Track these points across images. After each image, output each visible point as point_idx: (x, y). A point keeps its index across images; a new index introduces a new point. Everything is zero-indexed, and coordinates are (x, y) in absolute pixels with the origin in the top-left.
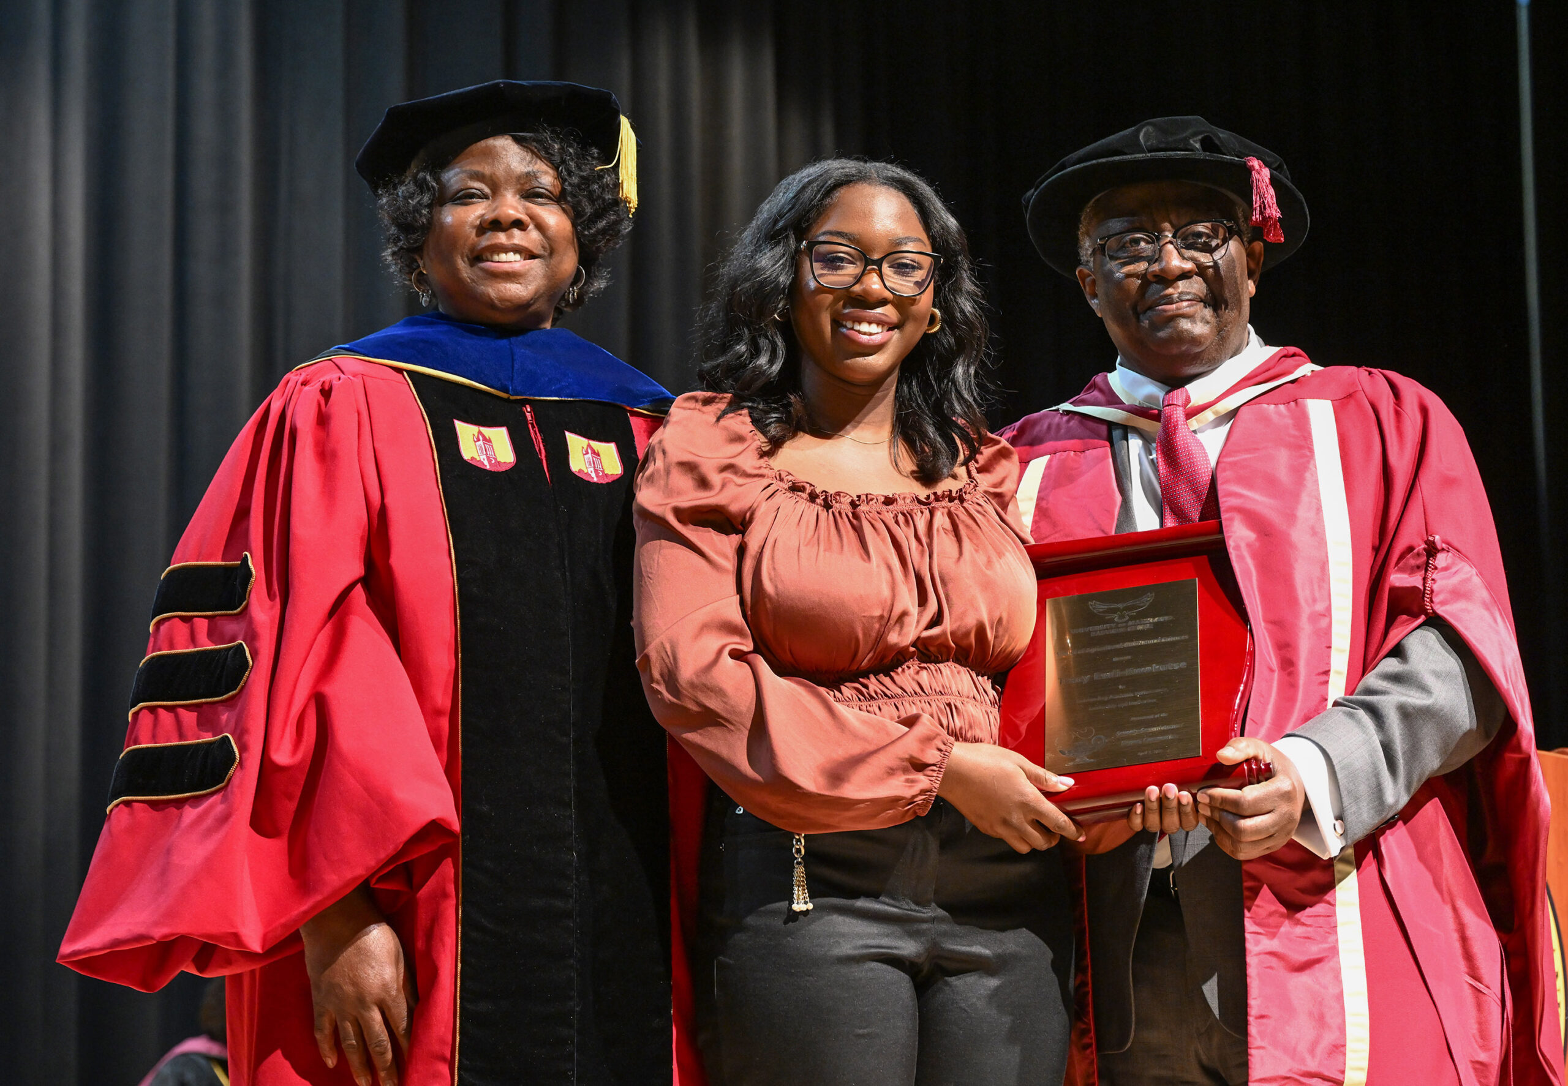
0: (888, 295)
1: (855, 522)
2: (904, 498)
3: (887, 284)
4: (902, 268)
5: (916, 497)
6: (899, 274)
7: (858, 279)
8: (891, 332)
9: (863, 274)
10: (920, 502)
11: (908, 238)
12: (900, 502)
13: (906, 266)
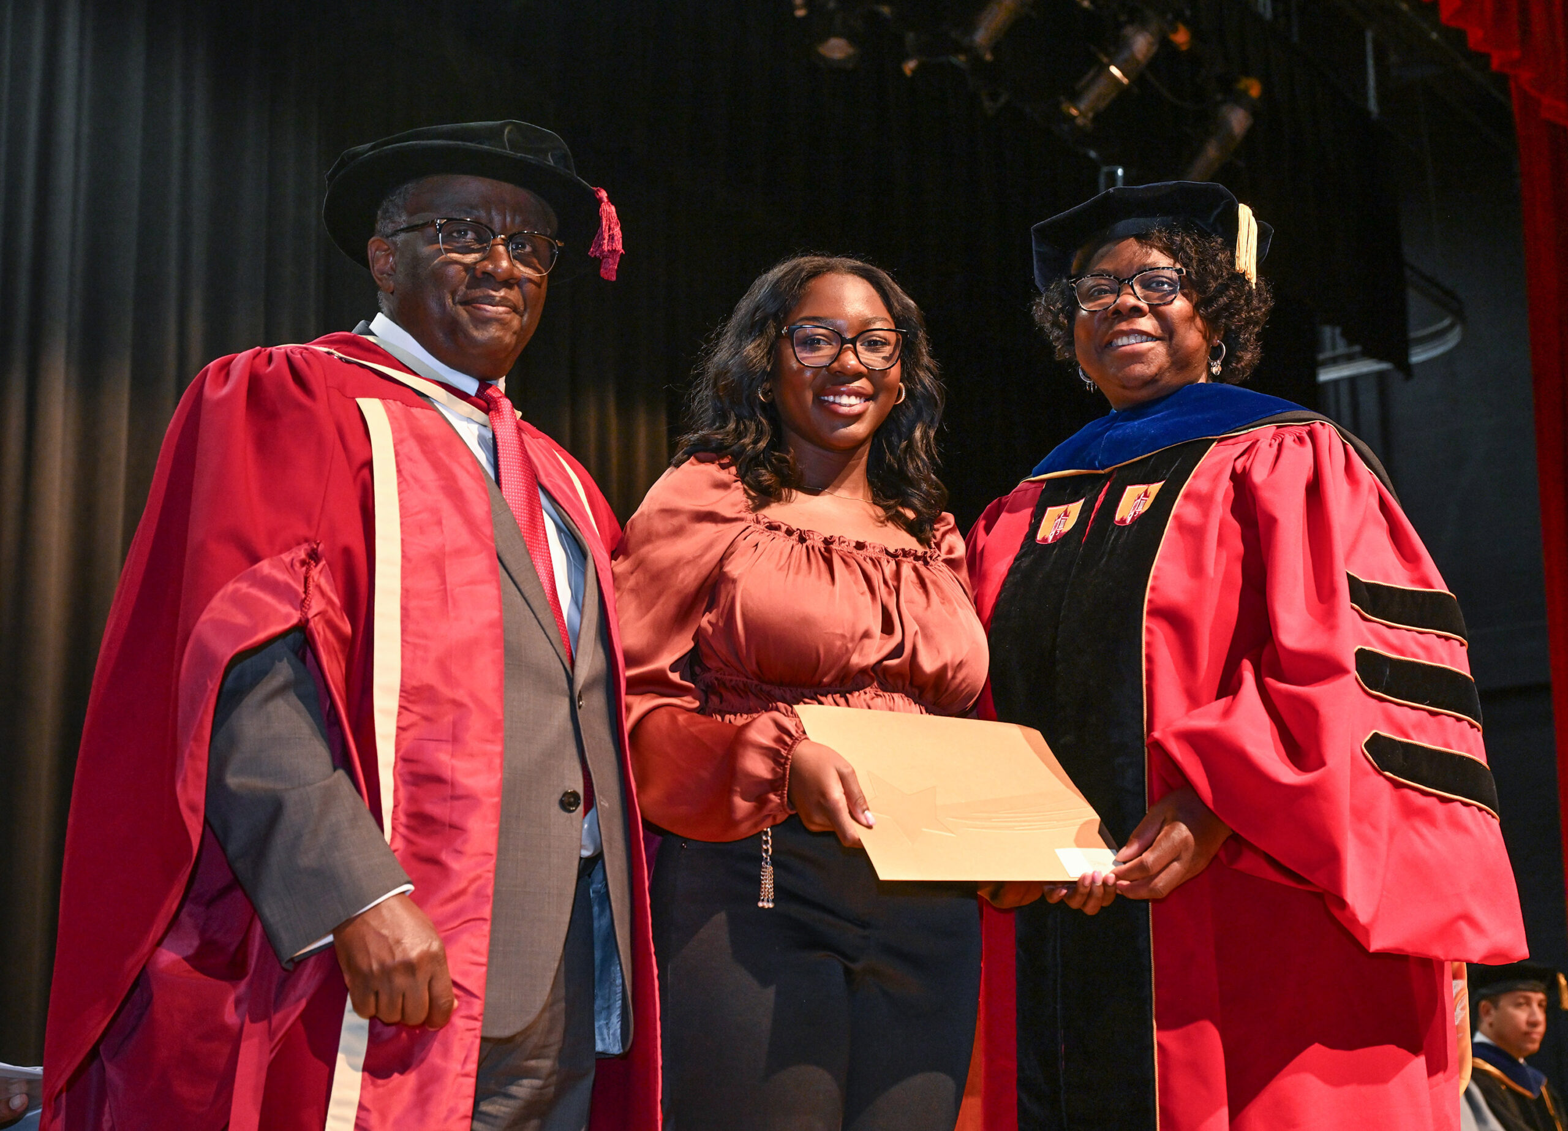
0: (863, 369)
1: (826, 554)
2: (874, 547)
3: (862, 360)
4: (873, 345)
5: (885, 549)
6: (869, 351)
7: (836, 358)
8: (867, 403)
9: (839, 353)
10: (888, 553)
11: (876, 318)
12: (870, 550)
13: (876, 342)
